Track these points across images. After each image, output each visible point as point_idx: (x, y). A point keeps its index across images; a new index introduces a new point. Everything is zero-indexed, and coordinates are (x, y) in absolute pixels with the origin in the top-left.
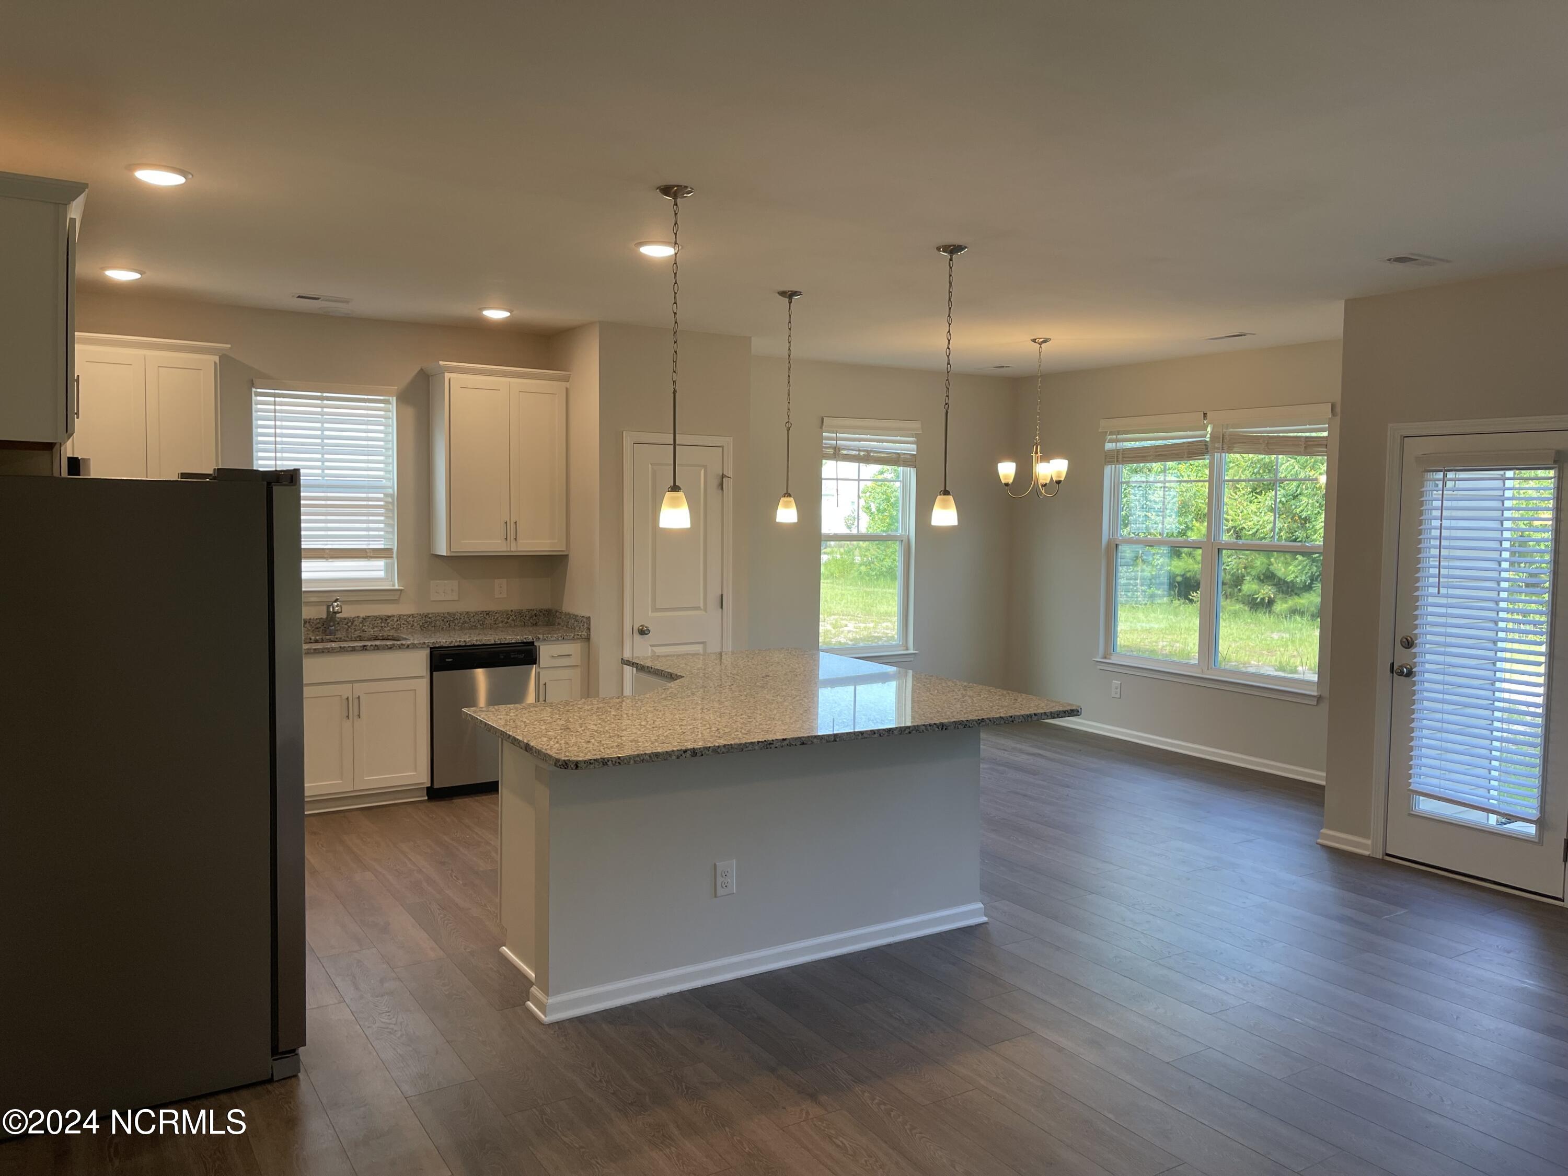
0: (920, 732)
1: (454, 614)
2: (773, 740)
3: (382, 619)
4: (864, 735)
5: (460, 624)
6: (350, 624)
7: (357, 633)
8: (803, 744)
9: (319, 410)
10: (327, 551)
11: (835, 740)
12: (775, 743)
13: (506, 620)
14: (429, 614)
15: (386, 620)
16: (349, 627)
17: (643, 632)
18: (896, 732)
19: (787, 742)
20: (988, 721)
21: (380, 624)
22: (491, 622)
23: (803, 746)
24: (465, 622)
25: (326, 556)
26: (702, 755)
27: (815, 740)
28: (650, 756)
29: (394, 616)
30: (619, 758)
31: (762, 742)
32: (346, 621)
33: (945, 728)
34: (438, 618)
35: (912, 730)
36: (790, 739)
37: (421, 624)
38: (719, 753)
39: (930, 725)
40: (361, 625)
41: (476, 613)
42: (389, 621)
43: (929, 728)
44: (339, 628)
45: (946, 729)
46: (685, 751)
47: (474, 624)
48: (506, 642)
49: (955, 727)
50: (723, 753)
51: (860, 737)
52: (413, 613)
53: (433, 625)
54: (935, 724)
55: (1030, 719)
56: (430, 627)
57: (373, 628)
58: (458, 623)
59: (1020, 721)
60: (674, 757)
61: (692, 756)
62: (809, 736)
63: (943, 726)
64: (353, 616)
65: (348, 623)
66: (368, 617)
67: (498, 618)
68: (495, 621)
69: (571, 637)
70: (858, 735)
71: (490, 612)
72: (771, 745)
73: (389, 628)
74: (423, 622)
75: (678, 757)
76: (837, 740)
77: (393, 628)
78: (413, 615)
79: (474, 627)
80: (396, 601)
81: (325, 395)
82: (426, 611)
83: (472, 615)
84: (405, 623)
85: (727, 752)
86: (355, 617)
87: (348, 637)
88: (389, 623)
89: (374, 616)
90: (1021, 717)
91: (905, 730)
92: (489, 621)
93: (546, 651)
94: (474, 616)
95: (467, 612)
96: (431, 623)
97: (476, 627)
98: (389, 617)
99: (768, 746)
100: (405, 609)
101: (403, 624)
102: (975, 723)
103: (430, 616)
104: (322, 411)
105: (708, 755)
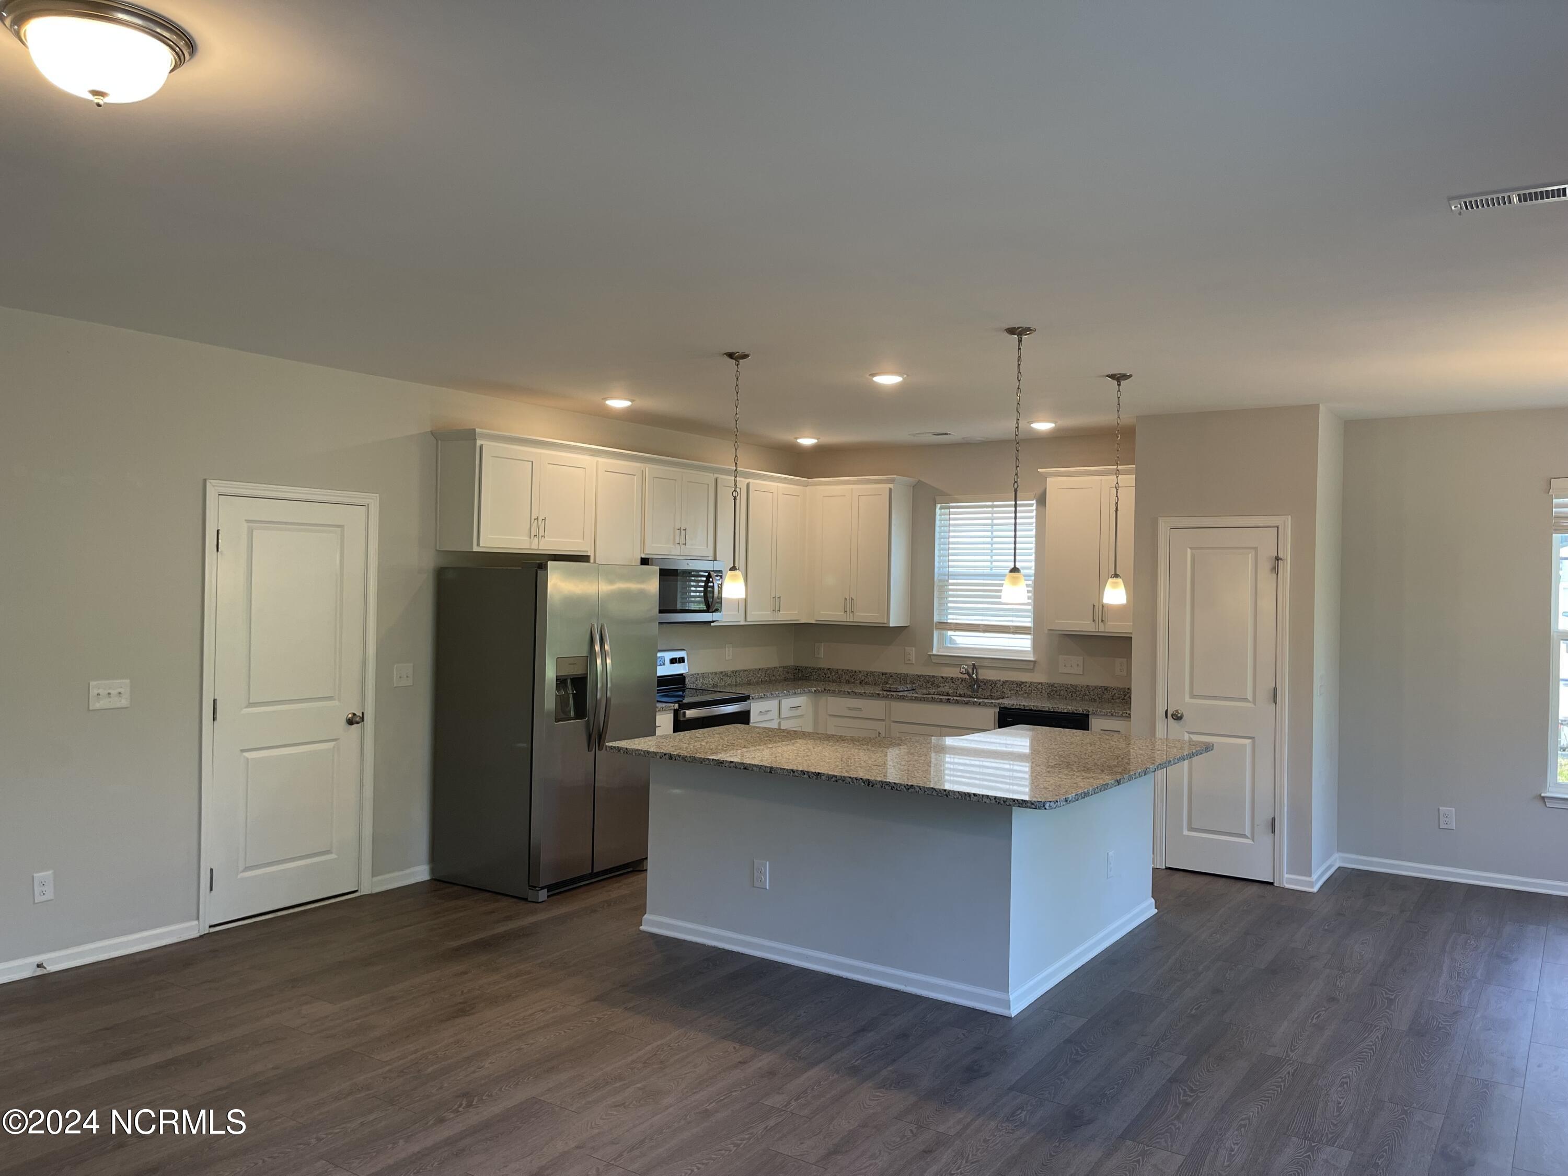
0: (846, 783)
1: (1076, 686)
2: (723, 761)
3: (1017, 684)
4: (795, 773)
5: (1081, 696)
6: (993, 686)
7: (999, 693)
8: (745, 769)
9: (990, 515)
10: (981, 626)
11: (770, 772)
12: (724, 763)
13: (1123, 697)
14: (1054, 684)
15: (1020, 685)
16: (993, 688)
17: (1177, 717)
18: (823, 777)
19: (733, 764)
20: (918, 789)
21: (1015, 688)
22: (1109, 696)
23: (745, 770)
24: (1085, 695)
25: (981, 630)
26: (676, 760)
27: (755, 768)
28: (644, 752)
29: (1027, 682)
30: (627, 749)
31: (715, 760)
32: (990, 682)
33: (871, 784)
34: (1062, 688)
35: (839, 779)
36: (736, 762)
37: (1048, 692)
38: (686, 761)
39: (856, 779)
40: (1001, 687)
41: (1095, 687)
42: (1022, 686)
43: (855, 781)
44: (985, 688)
45: (872, 786)
46: (665, 754)
47: (1094, 697)
48: (1059, 711)
49: (882, 787)
50: (689, 762)
51: (791, 775)
52: (1042, 682)
53: (1058, 694)
54: (861, 779)
55: (968, 798)
56: (1055, 696)
57: (1010, 691)
58: (1079, 695)
59: (956, 797)
60: (658, 757)
61: (669, 759)
62: (750, 764)
63: (869, 782)
64: (996, 679)
65: (992, 684)
66: (1007, 681)
67: (1115, 694)
68: (1113, 696)
69: (1120, 714)
70: (790, 772)
71: (1108, 688)
72: (722, 764)
73: (1022, 692)
74: (1050, 690)
75: (661, 758)
76: (773, 772)
77: (1026, 693)
78: (1041, 683)
79: (1093, 700)
80: (1032, 671)
81: (995, 503)
82: (1052, 681)
83: (1092, 689)
84: (1036, 689)
85: (692, 762)
86: (997, 680)
87: (982, 695)
88: (1022, 688)
89: (1012, 681)
90: (957, 794)
91: (832, 778)
92: (1107, 696)
93: (1096, 723)
94: (1093, 690)
95: (1088, 686)
96: (1056, 691)
97: (1095, 700)
98: (1023, 683)
99: (720, 764)
100: (1039, 677)
101: (1034, 690)
102: (903, 787)
103: (1056, 685)
104: (992, 516)
105: (679, 760)
